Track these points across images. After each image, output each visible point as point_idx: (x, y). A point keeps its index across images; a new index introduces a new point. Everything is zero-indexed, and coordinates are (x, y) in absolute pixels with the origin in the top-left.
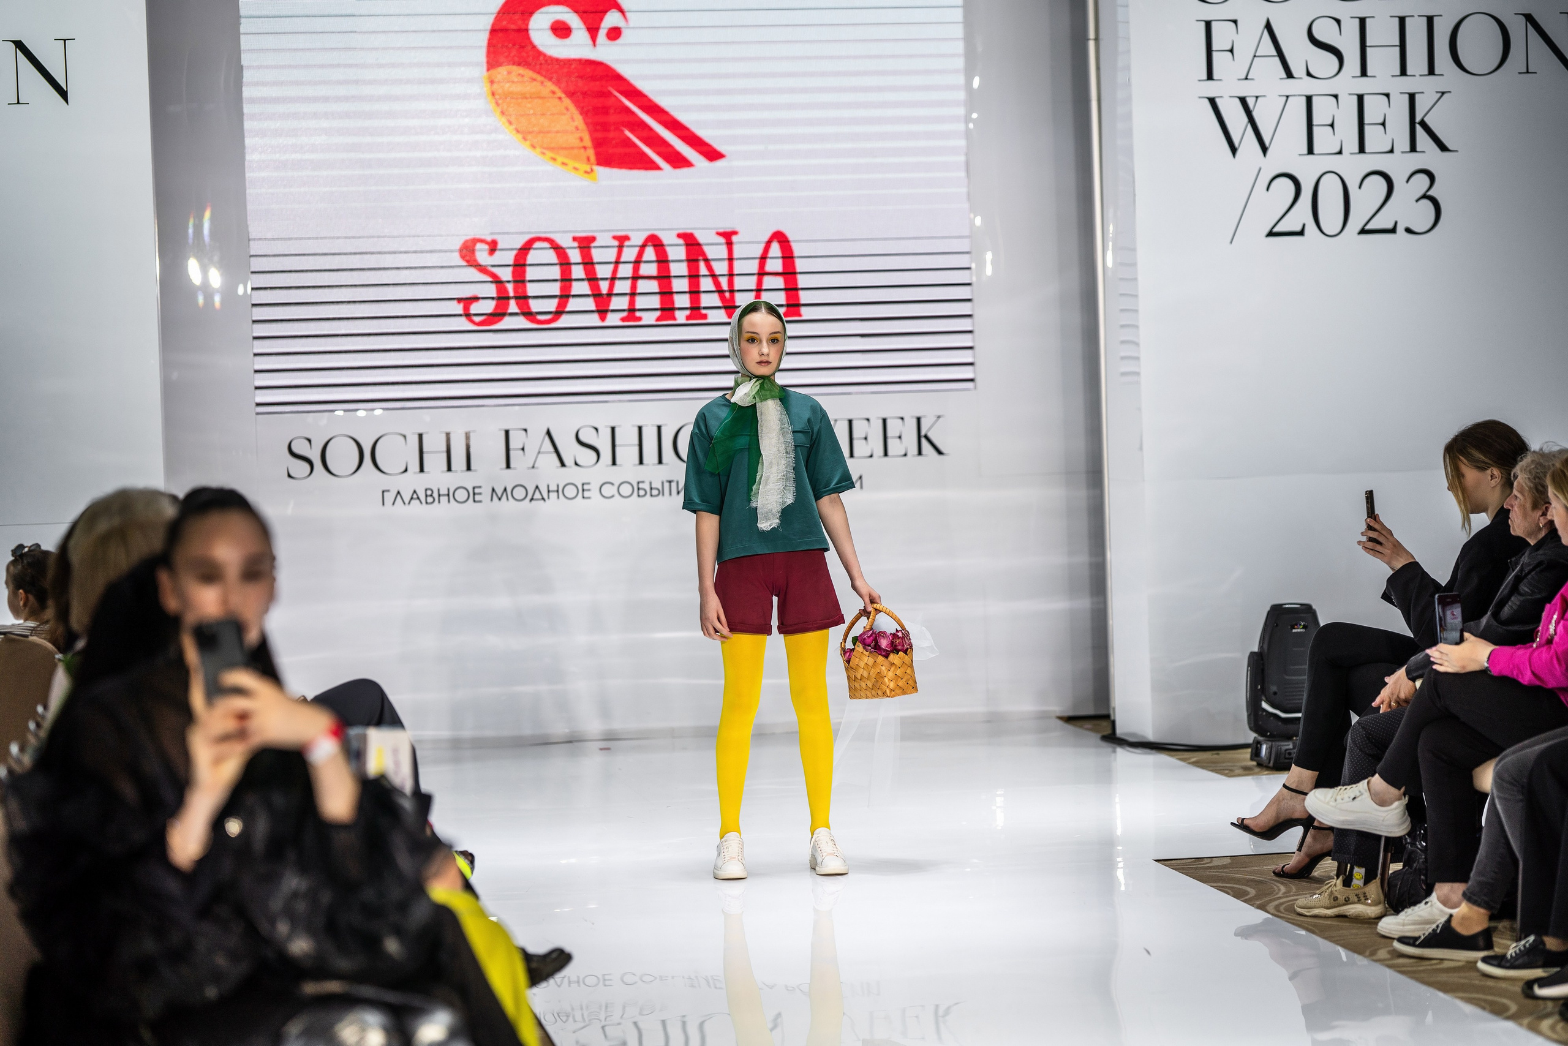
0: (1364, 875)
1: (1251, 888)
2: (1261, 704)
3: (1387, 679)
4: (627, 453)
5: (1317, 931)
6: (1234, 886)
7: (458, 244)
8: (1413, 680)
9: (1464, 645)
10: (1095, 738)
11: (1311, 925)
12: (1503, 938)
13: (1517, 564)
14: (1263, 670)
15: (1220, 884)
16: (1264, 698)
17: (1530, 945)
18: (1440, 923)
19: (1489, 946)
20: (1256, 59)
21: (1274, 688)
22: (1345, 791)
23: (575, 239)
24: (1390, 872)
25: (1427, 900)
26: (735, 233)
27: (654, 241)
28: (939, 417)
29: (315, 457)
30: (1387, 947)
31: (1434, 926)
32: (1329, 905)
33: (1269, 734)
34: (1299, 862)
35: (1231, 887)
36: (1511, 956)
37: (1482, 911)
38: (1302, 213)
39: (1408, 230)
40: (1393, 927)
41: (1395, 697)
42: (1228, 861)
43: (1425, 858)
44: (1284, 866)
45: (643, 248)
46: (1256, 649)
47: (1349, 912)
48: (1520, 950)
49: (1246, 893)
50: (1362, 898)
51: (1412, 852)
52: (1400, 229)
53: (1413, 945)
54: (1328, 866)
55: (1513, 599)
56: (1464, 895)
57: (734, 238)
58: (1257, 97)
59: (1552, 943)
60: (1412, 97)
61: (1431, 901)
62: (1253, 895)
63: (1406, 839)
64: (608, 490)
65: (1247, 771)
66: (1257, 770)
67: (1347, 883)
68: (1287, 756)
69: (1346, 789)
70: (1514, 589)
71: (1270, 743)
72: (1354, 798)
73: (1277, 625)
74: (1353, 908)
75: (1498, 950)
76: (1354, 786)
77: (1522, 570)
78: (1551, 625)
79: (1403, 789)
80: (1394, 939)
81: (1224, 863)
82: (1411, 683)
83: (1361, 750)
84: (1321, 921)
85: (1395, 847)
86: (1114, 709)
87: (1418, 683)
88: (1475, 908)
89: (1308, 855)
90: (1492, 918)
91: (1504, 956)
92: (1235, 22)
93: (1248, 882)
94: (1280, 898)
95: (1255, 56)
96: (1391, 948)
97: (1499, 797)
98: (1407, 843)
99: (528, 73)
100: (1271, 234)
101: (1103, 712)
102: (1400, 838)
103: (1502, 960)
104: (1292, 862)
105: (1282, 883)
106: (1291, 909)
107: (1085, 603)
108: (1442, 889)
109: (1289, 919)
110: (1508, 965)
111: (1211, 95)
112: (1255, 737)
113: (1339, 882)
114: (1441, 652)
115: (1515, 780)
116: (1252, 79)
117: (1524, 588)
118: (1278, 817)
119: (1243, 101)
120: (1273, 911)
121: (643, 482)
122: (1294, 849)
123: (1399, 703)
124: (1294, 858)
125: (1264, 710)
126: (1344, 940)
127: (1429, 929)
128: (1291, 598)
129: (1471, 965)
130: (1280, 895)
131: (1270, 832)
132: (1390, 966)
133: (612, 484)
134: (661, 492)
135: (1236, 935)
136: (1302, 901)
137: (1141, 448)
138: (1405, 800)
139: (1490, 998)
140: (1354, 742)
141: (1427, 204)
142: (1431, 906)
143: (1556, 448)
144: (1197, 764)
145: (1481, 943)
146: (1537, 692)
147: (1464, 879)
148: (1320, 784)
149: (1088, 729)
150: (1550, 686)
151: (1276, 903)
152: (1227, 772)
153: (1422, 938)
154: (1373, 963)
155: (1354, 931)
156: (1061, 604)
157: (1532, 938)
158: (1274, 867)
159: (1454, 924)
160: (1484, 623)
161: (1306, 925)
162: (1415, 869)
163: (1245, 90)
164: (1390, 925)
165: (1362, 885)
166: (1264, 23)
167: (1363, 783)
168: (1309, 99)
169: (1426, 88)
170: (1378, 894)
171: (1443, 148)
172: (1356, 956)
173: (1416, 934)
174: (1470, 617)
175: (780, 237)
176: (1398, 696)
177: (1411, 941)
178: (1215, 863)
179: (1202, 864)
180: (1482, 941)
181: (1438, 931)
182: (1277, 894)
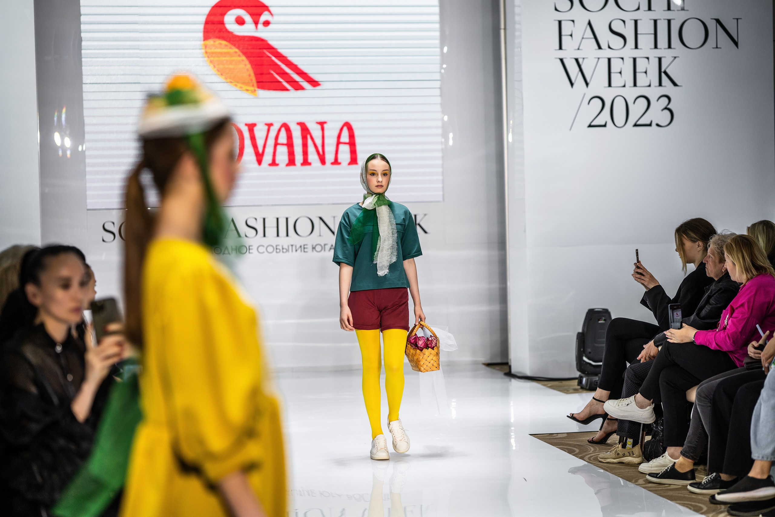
0: (632, 443)
1: (577, 448)
2: (582, 358)
3: (644, 346)
4: (271, 231)
5: (609, 470)
6: (568, 447)
8: (657, 346)
9: (682, 330)
10: (501, 374)
11: (606, 467)
12: (700, 474)
13: (708, 290)
14: (584, 341)
15: (561, 447)
16: (584, 355)
17: (713, 477)
18: (669, 467)
19: (693, 478)
20: (584, 40)
21: (589, 350)
22: (623, 401)
23: (246, 125)
24: (645, 441)
25: (663, 455)
26: (325, 123)
27: (286, 126)
28: (425, 215)
29: (116, 231)
30: (643, 478)
31: (666, 468)
32: (615, 457)
33: (586, 373)
34: (601, 436)
35: (567, 448)
36: (704, 483)
37: (690, 460)
38: (605, 116)
39: (658, 125)
40: (646, 468)
41: (648, 354)
42: (566, 435)
43: (663, 435)
44: (593, 438)
45: (279, 130)
46: (580, 331)
47: (625, 461)
48: (708, 480)
49: (574, 451)
50: (631, 454)
51: (656, 431)
52: (654, 124)
53: (656, 477)
54: (615, 438)
55: (706, 306)
56: (681, 452)
57: (325, 126)
58: (584, 59)
59: (724, 477)
60: (660, 59)
61: (665, 456)
62: (577, 452)
63: (653, 425)
64: (261, 249)
65: (576, 391)
66: (581, 390)
67: (624, 446)
68: (596, 384)
69: (624, 400)
70: (707, 302)
71: (587, 378)
72: (628, 405)
73: (591, 319)
74: (626, 459)
75: (698, 480)
76: (628, 398)
77: (711, 292)
78: (726, 320)
79: (652, 400)
80: (647, 474)
81: (564, 436)
82: (656, 348)
83: (631, 381)
84: (611, 465)
85: (648, 428)
86: (510, 360)
87: (660, 348)
88: (686, 459)
89: (605, 432)
90: (695, 464)
91: (700, 483)
92: (573, 21)
93: (575, 446)
94: (591, 454)
95: (583, 38)
96: (646, 479)
97: (699, 404)
98: (653, 427)
99: (224, 43)
100: (590, 126)
101: (505, 361)
102: (650, 424)
103: (699, 485)
104: (597, 436)
105: (592, 446)
106: (596, 459)
107: (496, 307)
108: (671, 450)
109: (595, 464)
110: (703, 487)
111: (561, 57)
112: (580, 375)
113: (620, 446)
114: (671, 333)
115: (707, 396)
116: (581, 49)
117: (712, 301)
118: (590, 413)
119: (577, 60)
120: (587, 460)
121: (278, 245)
122: (598, 430)
123: (650, 358)
124: (598, 434)
125: (584, 361)
126: (622, 474)
127: (664, 469)
128: (598, 306)
129: (685, 487)
130: (591, 452)
131: (586, 421)
132: (644, 488)
133: (263, 246)
134: (287, 250)
135: (569, 472)
136: (602, 455)
137: (525, 231)
138: (653, 406)
139: (693, 503)
140: (628, 377)
141: (667, 113)
142: (665, 458)
143: (729, 233)
144: (551, 387)
145: (689, 476)
146: (718, 353)
147: (681, 445)
148: (611, 397)
149: (498, 370)
150: (724, 350)
151: (589, 456)
152: (565, 391)
153: (661, 473)
154: (636, 486)
155: (627, 470)
156: (484, 308)
157: (714, 474)
158: (588, 438)
159: (676, 467)
160: (693, 318)
161: (604, 467)
162: (658, 440)
163: (578, 55)
164: (645, 467)
165: (631, 448)
166: (587, 22)
167: (632, 397)
168: (609, 60)
169: (667, 55)
170: (639, 452)
171: (675, 84)
172: (628, 482)
173: (658, 472)
174: (686, 315)
175: (348, 125)
176: (650, 354)
177: (655, 475)
178: (559, 436)
179: (553, 437)
180: (690, 475)
181: (668, 471)
182: (589, 451)
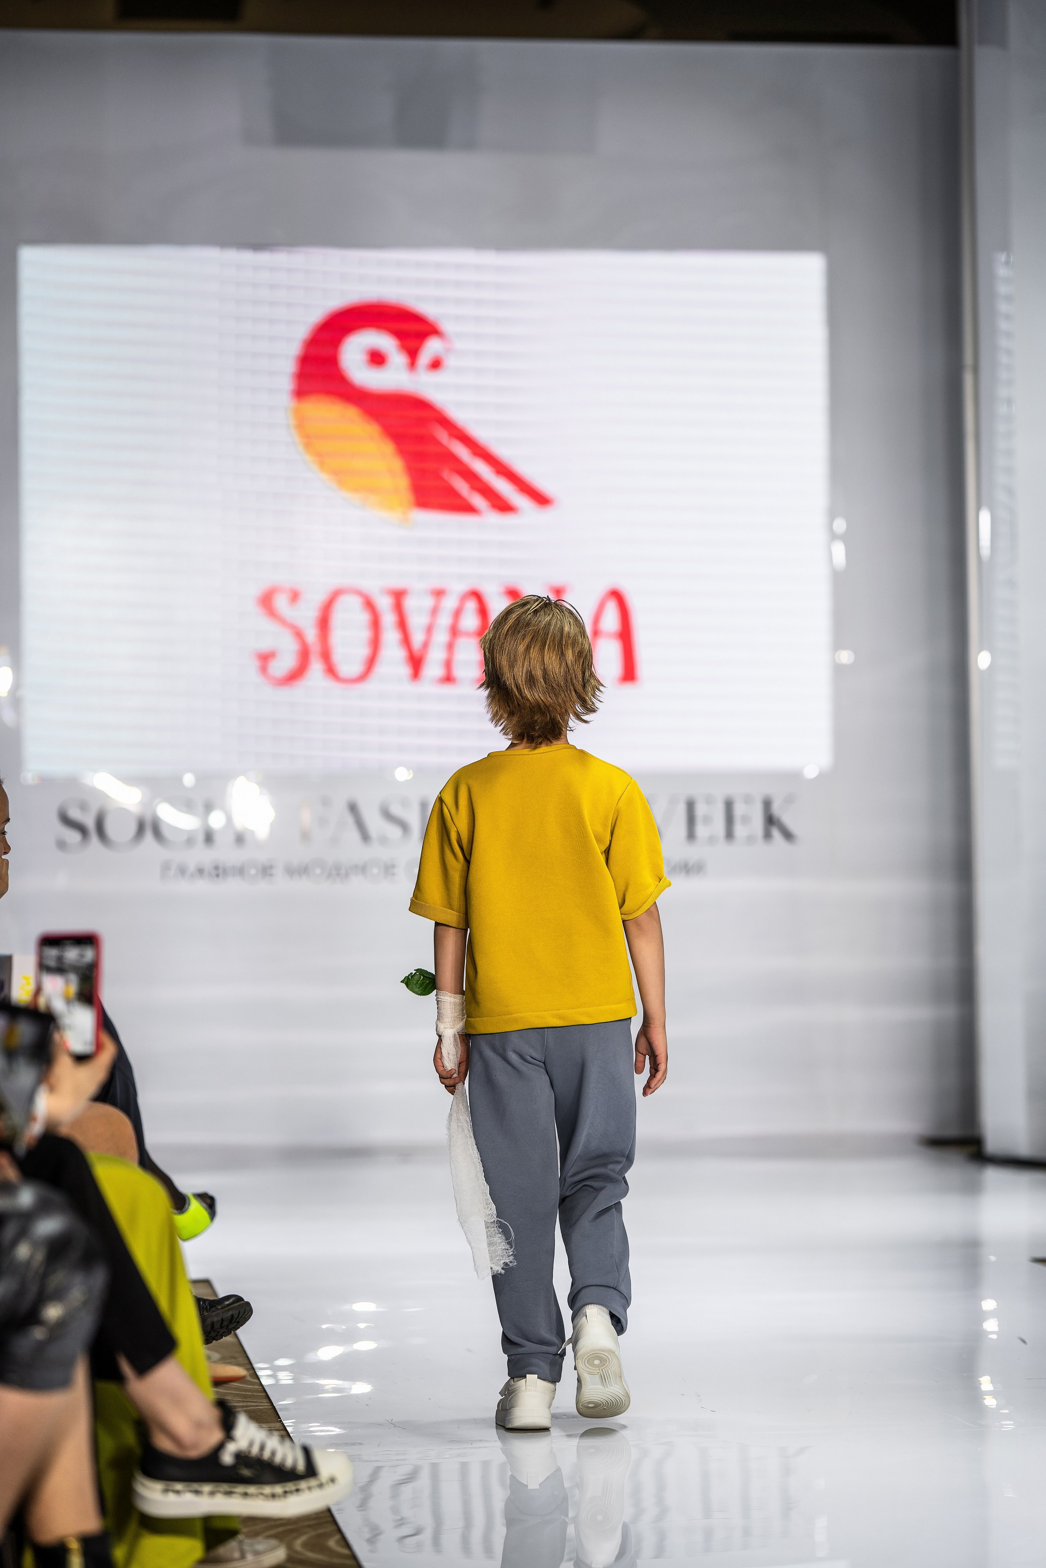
7: (255, 590)
10: (959, 1160)
23: (387, 592)
26: (566, 588)
27: (476, 595)
28: (790, 799)
29: (89, 822)
45: (462, 605)
101: (969, 1134)
107: (950, 1012)
149: (953, 1151)
156: (924, 1013)
175: (617, 596)
